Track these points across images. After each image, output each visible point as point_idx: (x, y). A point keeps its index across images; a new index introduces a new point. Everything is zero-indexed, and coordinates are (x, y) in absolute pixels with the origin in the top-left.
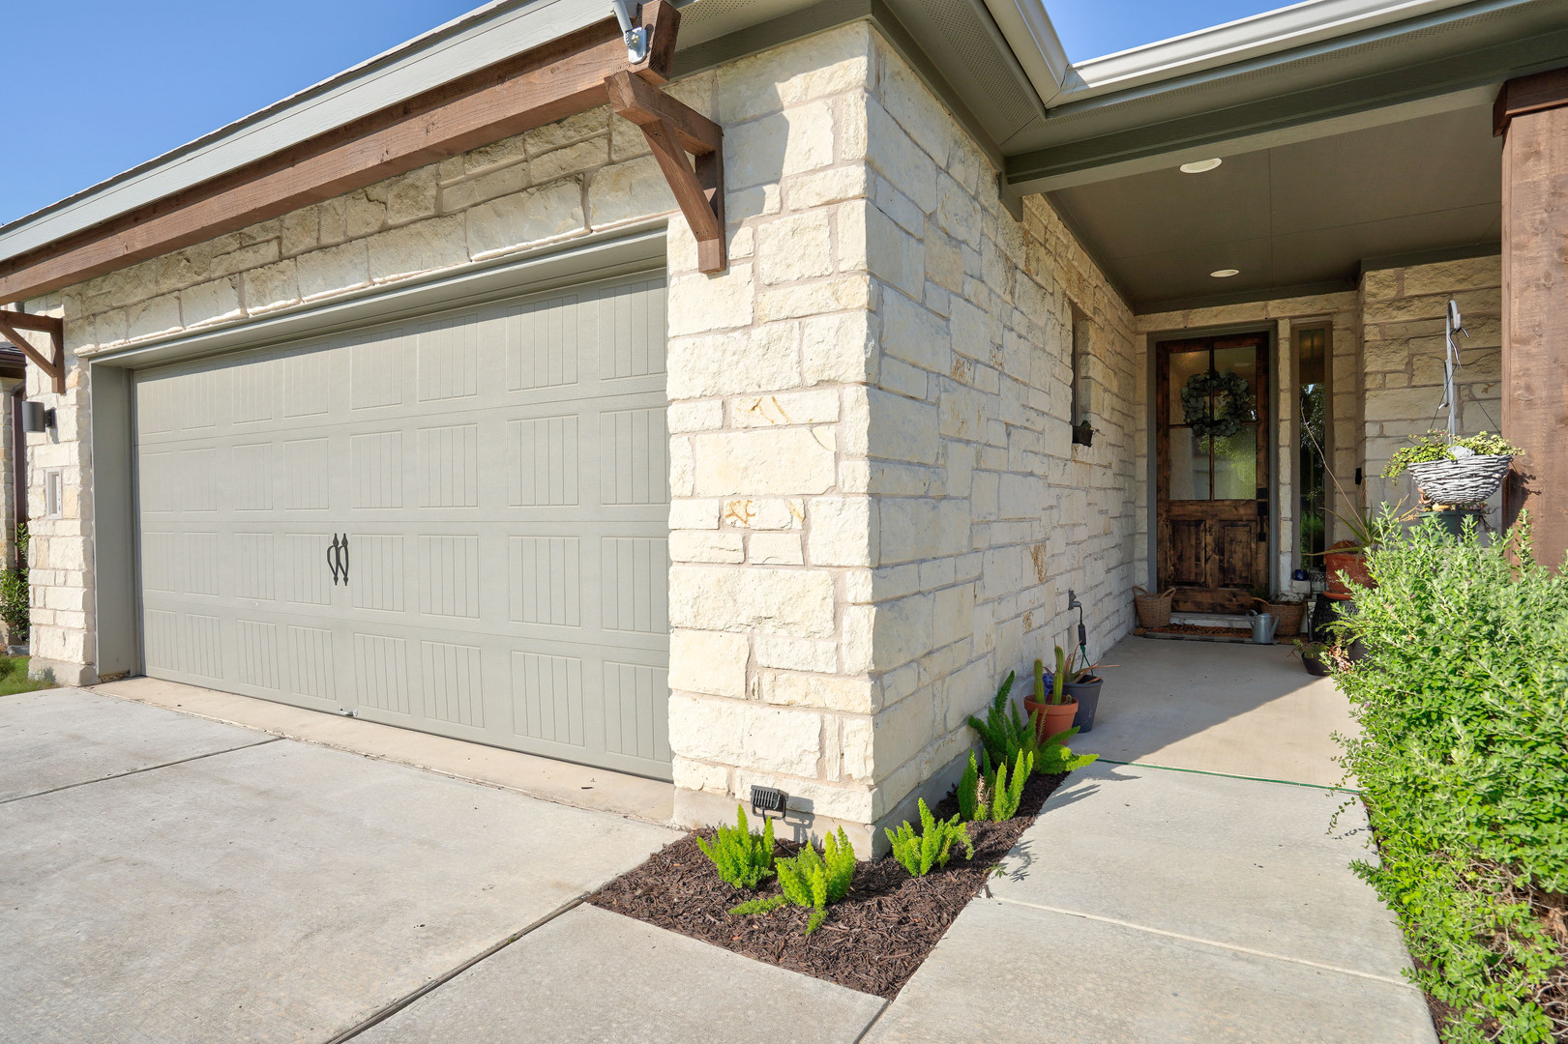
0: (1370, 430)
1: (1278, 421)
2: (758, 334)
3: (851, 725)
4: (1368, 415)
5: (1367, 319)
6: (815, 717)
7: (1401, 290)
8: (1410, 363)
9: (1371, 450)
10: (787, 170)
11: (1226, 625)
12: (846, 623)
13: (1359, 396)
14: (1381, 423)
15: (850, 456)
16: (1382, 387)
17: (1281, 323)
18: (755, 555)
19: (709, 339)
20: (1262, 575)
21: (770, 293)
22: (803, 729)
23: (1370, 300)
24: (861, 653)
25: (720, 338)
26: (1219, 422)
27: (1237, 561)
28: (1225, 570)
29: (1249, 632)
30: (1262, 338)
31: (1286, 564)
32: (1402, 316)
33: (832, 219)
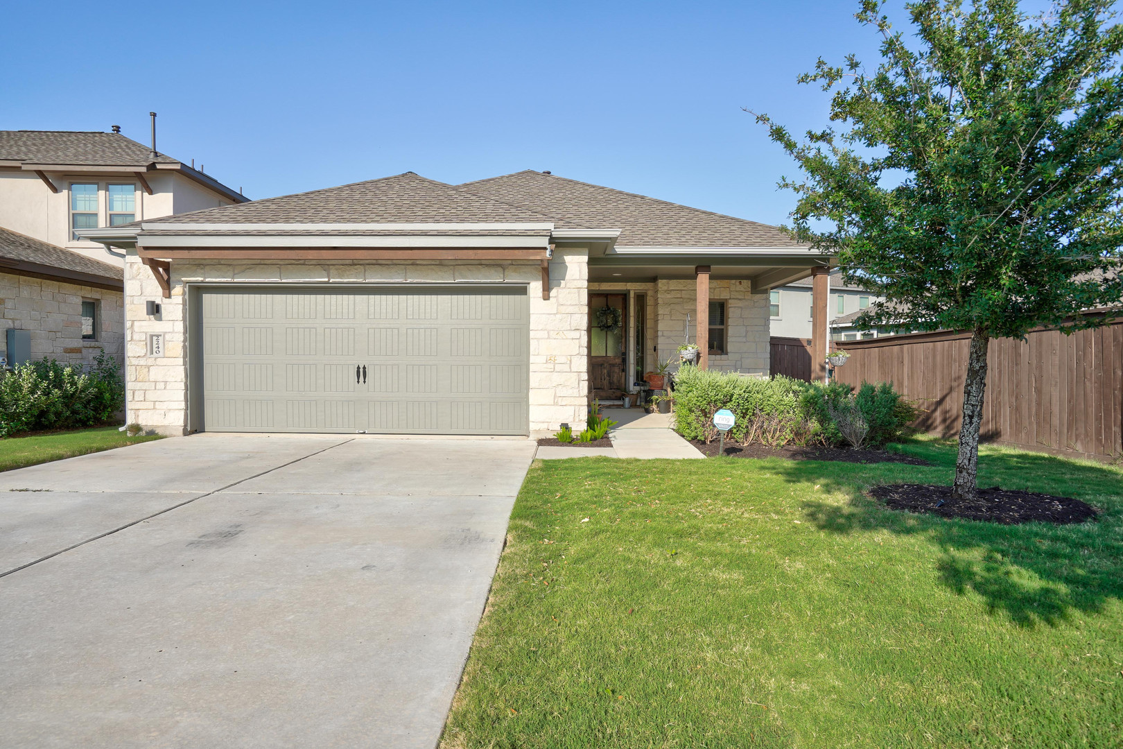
0: (660, 333)
1: (629, 327)
2: (558, 316)
3: (582, 408)
4: (659, 328)
5: (659, 296)
6: (573, 407)
7: (668, 288)
8: (671, 312)
9: (660, 340)
10: (567, 278)
11: (612, 404)
12: (581, 385)
13: (656, 321)
14: (662, 331)
15: (582, 347)
16: (663, 319)
17: (631, 291)
18: (557, 369)
19: (544, 316)
20: (623, 385)
21: (562, 307)
22: (570, 410)
23: (660, 289)
24: (585, 391)
25: (548, 316)
26: (610, 326)
27: (615, 380)
28: (611, 383)
29: (623, 405)
30: (624, 296)
31: (632, 380)
32: (669, 296)
33: (579, 292)
